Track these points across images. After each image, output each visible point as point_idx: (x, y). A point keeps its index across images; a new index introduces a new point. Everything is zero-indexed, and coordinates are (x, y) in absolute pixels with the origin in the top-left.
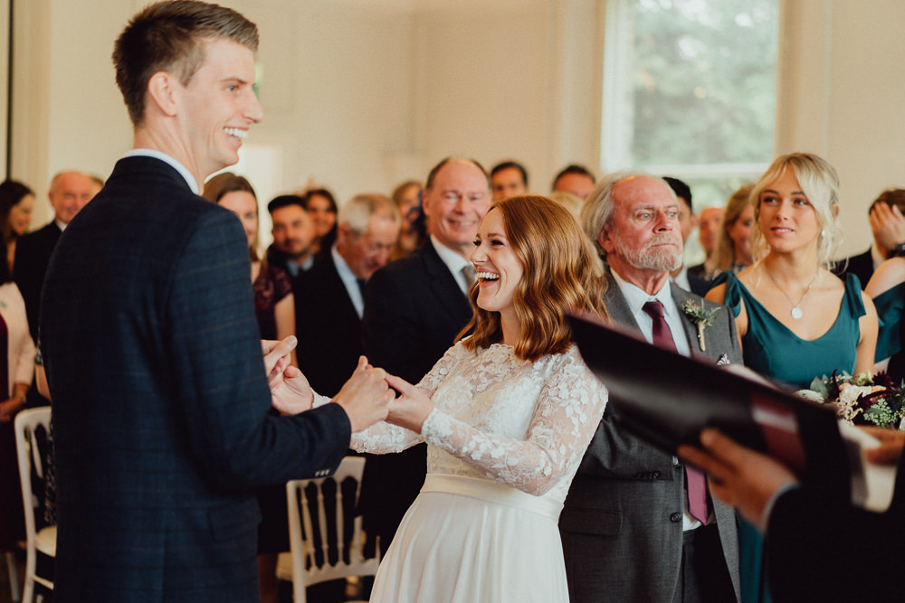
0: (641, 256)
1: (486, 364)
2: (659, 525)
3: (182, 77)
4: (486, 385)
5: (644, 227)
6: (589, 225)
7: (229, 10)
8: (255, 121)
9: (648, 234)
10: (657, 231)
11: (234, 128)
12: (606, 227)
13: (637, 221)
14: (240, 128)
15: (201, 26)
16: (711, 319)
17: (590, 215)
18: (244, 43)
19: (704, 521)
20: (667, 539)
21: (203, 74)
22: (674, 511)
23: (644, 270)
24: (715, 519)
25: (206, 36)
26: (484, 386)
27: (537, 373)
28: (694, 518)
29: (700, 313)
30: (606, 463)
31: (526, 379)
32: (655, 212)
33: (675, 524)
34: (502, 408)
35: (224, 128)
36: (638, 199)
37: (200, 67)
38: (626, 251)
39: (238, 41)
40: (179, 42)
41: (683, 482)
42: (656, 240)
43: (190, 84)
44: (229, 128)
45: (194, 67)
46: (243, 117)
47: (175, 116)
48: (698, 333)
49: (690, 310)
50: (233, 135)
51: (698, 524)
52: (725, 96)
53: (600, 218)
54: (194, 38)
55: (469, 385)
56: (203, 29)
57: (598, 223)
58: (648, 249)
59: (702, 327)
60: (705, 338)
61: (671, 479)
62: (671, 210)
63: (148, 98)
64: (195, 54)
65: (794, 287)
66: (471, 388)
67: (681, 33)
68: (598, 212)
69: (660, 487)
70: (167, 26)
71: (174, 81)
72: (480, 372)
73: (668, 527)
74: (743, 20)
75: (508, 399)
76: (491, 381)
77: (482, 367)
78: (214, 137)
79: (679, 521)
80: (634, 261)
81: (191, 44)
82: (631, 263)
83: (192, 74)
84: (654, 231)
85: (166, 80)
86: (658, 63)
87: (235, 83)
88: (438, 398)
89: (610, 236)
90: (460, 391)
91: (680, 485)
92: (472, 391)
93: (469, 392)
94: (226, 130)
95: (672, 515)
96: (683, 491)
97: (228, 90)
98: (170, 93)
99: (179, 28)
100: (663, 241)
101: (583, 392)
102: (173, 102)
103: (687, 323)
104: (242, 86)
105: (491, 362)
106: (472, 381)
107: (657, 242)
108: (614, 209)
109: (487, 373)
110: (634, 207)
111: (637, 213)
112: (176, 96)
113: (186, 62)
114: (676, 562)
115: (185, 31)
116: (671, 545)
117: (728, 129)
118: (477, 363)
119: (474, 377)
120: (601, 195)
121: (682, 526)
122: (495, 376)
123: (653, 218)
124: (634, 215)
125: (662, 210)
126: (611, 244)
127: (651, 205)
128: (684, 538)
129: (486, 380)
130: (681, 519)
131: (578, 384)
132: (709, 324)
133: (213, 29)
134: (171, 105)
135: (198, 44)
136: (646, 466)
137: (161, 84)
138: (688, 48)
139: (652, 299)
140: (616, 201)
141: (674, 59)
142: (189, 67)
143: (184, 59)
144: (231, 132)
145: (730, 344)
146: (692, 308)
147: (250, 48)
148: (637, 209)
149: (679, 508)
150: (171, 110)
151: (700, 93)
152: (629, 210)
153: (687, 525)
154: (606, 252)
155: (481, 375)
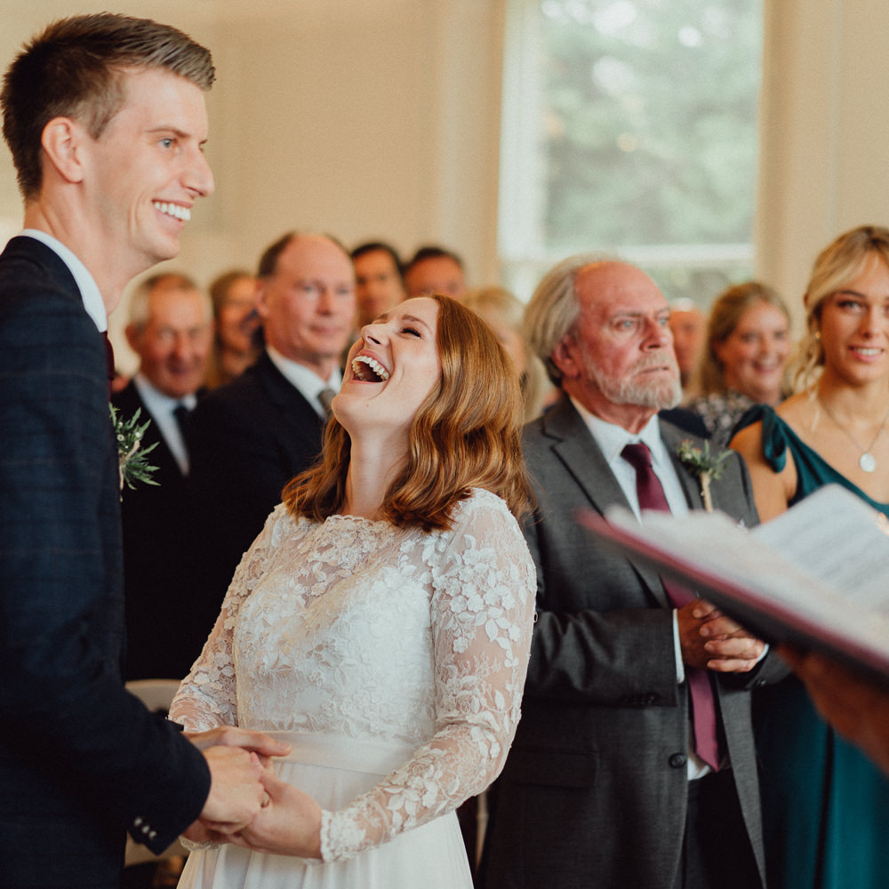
0: (623, 386)
1: (322, 550)
2: (654, 774)
3: (92, 123)
4: (326, 584)
5: (626, 340)
6: (539, 335)
7: (167, 28)
8: (201, 194)
9: (633, 354)
10: (646, 349)
11: (168, 203)
12: (566, 340)
13: (616, 332)
14: (177, 203)
15: (122, 49)
16: (719, 468)
17: (541, 322)
18: (187, 76)
19: (715, 765)
20: (665, 792)
21: (123, 120)
22: (676, 751)
23: (627, 406)
24: (729, 762)
25: (128, 65)
26: (322, 586)
27: (405, 557)
28: (701, 762)
29: (703, 459)
30: (577, 682)
31: (390, 569)
32: (642, 320)
33: (677, 771)
34: (354, 618)
35: (154, 201)
36: (619, 301)
37: (117, 111)
38: (600, 377)
39: (177, 72)
40: (89, 74)
41: (686, 709)
42: (644, 364)
43: (103, 137)
44: (161, 202)
45: (110, 112)
46: (183, 186)
47: (80, 183)
48: (700, 489)
49: (688, 456)
50: (167, 213)
51: (705, 770)
52: (666, 149)
53: (558, 327)
54: (110, 68)
55: (298, 586)
56: (124, 54)
57: (555, 334)
58: (634, 377)
59: (706, 480)
60: (713, 497)
61: (674, 704)
62: (661, 315)
63: (44, 158)
64: (112, 92)
65: (860, 425)
66: (303, 592)
67: (601, 54)
68: (554, 318)
69: (652, 716)
70: (72, 51)
71: (79, 132)
72: (313, 562)
73: (666, 775)
74: (689, 37)
75: (363, 603)
76: (333, 576)
77: (315, 555)
78: (136, 213)
79: (683, 766)
80: (611, 393)
81: (106, 77)
82: (606, 394)
83: (106, 120)
84: (641, 348)
85: (68, 130)
86: (569, 99)
87: (171, 135)
88: (251, 609)
89: (572, 352)
90: (285, 596)
91: (683, 713)
92: (304, 596)
93: (300, 598)
94: (157, 205)
95: (673, 757)
96: (687, 721)
97: (161, 145)
98: (75, 149)
99: (89, 54)
100: (655, 363)
101: (502, 590)
102: (78, 163)
103: (685, 474)
104: (180, 140)
105: (330, 546)
106: (301, 579)
107: (648, 366)
108: (582, 314)
109: (325, 564)
110: (612, 312)
111: (616, 320)
112: (82, 154)
113: (96, 103)
114: (678, 827)
115: (98, 57)
116: (670, 802)
117: (670, 196)
118: (306, 549)
119: (304, 572)
120: (559, 291)
121: (686, 774)
122: (339, 568)
123: (638, 327)
124: (611, 323)
125: (651, 317)
126: (574, 363)
127: (637, 309)
128: (690, 791)
129: (323, 576)
130: (685, 763)
131: (492, 580)
132: (717, 476)
133: (139, 54)
134: (74, 165)
135: (116, 75)
136: (637, 685)
137: (59, 135)
138: (610, 75)
139: (635, 440)
140: (583, 300)
141: (591, 93)
142: (101, 110)
143: (94, 97)
144: (164, 207)
145: (745, 506)
146: (691, 453)
147: (197, 83)
148: (616, 316)
149: (682, 748)
150: (75, 173)
151: (627, 143)
152: (604, 316)
153: (693, 772)
154: (563, 374)
155: (315, 568)
